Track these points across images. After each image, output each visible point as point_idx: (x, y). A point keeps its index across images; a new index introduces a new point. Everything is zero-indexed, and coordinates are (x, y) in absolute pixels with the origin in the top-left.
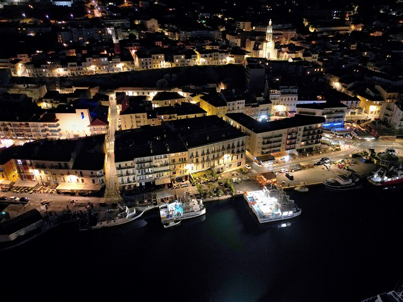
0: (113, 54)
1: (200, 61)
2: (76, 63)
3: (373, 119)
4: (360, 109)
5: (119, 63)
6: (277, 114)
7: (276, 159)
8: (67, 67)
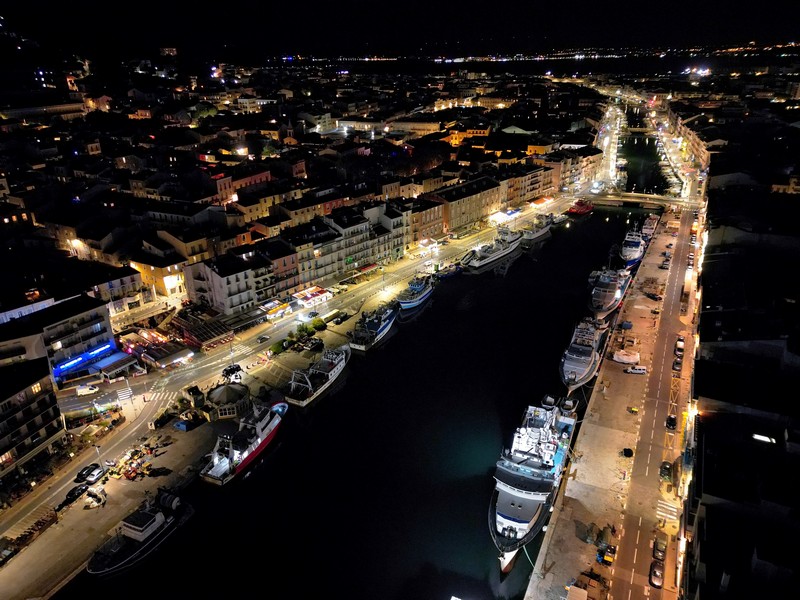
3: (179, 307)
4: (145, 290)
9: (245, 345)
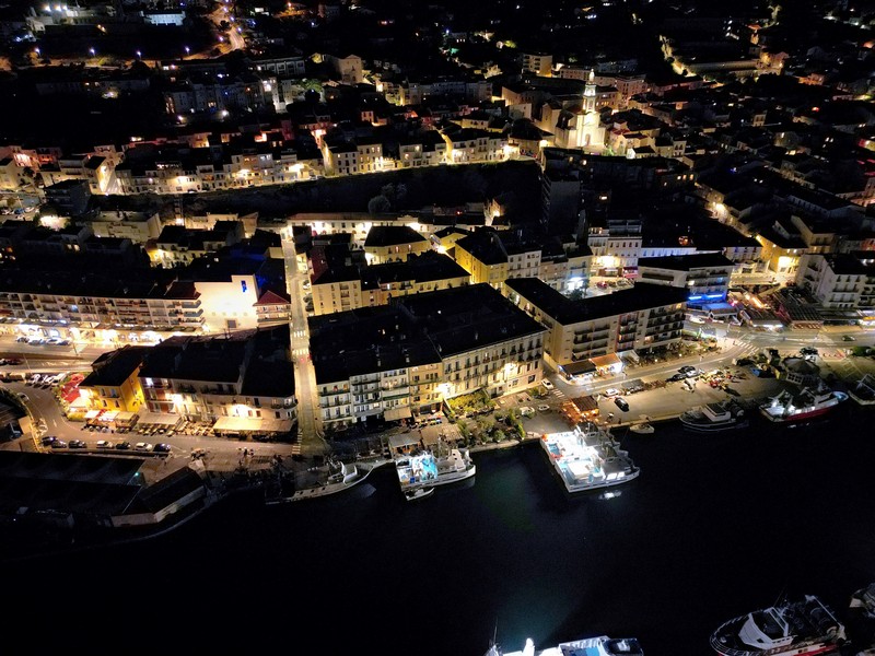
0: (280, 143)
1: (451, 155)
2: (212, 167)
3: (783, 285)
4: (761, 262)
5: (294, 163)
6: (602, 273)
7: (599, 368)
8: (195, 173)
9: (829, 337)
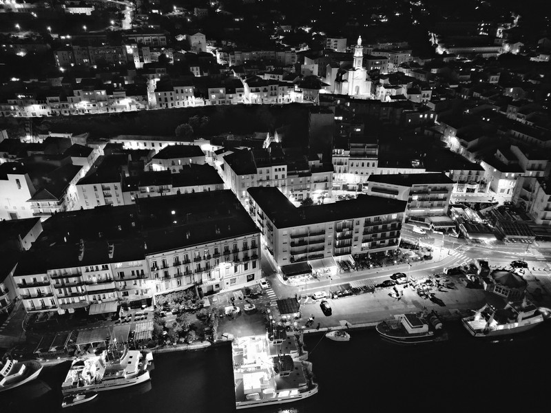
0: (120, 84)
1: (248, 97)
2: (58, 98)
3: (501, 203)
4: (483, 184)
5: (123, 98)
6: (345, 187)
7: (314, 271)
8: (45, 103)
9: (540, 252)
